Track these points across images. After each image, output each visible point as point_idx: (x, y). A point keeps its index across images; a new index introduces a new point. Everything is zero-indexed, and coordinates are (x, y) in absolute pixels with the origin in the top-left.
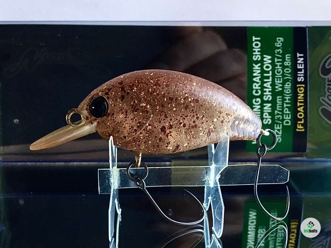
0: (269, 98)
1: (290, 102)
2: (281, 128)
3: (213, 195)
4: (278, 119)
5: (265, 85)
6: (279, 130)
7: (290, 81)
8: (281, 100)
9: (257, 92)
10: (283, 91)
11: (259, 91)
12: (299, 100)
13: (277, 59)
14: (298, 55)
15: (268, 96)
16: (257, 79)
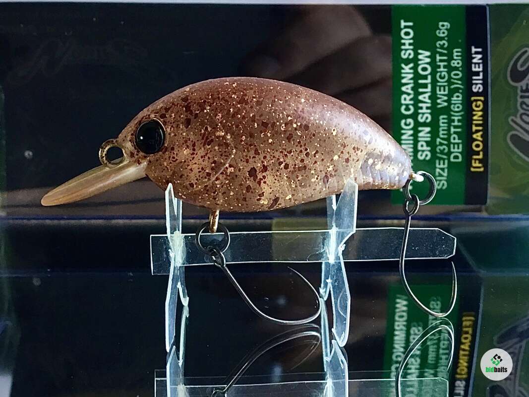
0: (427, 118)
1: (460, 124)
2: (446, 166)
3: (333, 277)
4: (442, 152)
5: (421, 98)
6: (443, 169)
7: (461, 91)
8: (446, 121)
9: (407, 109)
10: (450, 108)
11: (411, 107)
12: (474, 122)
13: (440, 56)
14: (474, 50)
15: (425, 115)
16: (407, 89)
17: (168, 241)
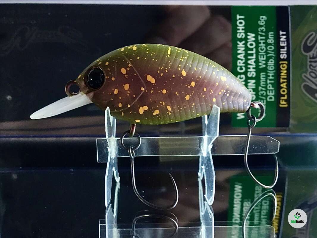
0: (253, 74)
1: (273, 78)
4: (262, 95)
5: (249, 62)
7: (273, 58)
8: (264, 76)
9: (241, 69)
10: (267, 68)
12: (282, 77)
13: (261, 36)
14: (281, 33)
16: (241, 56)
17: (107, 142)
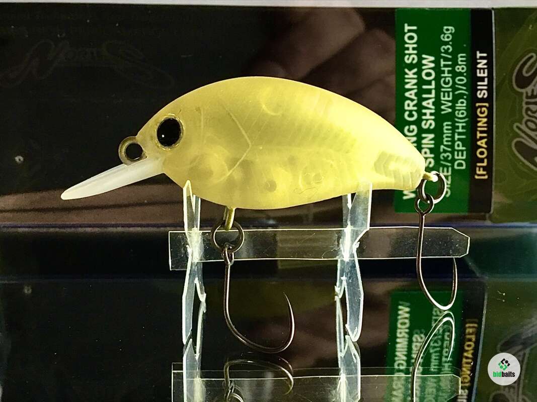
0: (431, 125)
1: (464, 131)
2: (450, 173)
3: (348, 275)
4: (446, 159)
5: (424, 104)
6: (447, 176)
7: (465, 97)
8: (450, 127)
9: (411, 115)
12: (479, 129)
13: (444, 61)
14: (479, 55)
15: (429, 122)
16: (411, 94)
17: (186, 238)
